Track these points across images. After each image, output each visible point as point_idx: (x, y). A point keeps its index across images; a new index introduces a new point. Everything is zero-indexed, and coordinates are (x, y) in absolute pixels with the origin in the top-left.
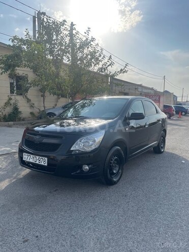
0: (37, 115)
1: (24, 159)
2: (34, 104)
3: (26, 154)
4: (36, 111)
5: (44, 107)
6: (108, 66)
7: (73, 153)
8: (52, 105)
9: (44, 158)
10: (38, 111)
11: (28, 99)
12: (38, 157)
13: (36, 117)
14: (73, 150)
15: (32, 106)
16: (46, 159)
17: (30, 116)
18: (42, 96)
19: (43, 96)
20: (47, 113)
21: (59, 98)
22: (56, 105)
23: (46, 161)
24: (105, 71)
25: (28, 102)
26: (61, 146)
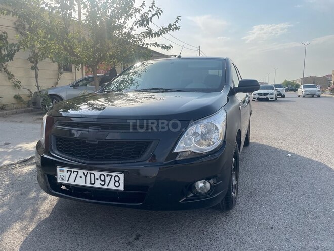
0: (26, 99)
1: (59, 180)
2: (19, 82)
3: (66, 170)
4: (23, 93)
5: (38, 87)
6: (153, 15)
7: (177, 158)
8: (51, 83)
9: (114, 175)
10: (27, 93)
11: (9, 74)
12: (97, 174)
13: (24, 103)
14: (177, 153)
15: (17, 85)
16: (121, 176)
17: (14, 101)
18: (32, 69)
19: (35, 68)
20: (49, 93)
21: (61, 73)
22: (57, 83)
23: (122, 181)
24: (148, 23)
25: (9, 78)
26: (152, 145)
